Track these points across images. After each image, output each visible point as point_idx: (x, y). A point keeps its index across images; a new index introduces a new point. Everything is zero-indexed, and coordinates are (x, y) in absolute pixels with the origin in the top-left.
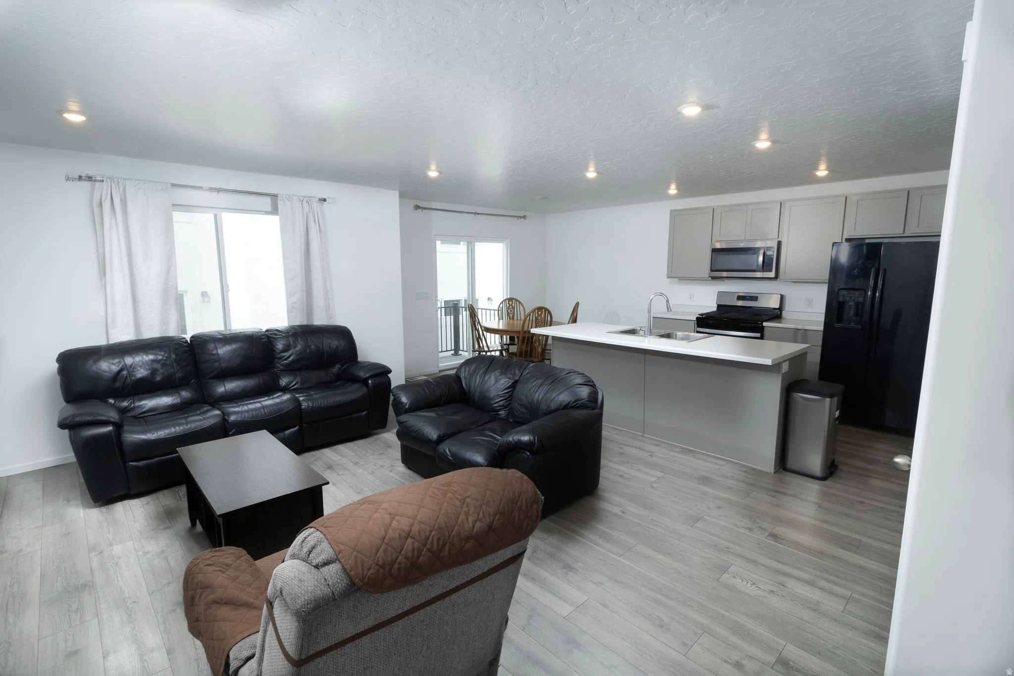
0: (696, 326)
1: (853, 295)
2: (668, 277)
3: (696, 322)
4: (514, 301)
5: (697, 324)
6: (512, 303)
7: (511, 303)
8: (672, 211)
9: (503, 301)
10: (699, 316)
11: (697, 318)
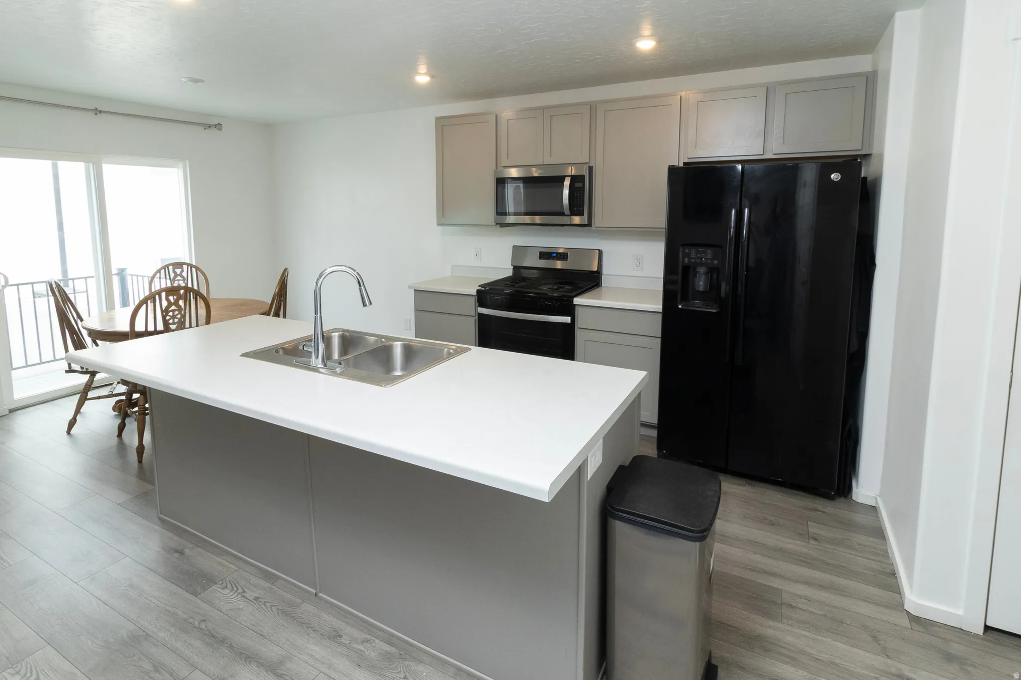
0: (477, 304)
1: (703, 255)
2: (439, 224)
3: (477, 297)
4: (185, 267)
5: (478, 302)
6: (183, 271)
7: (178, 271)
8: (438, 119)
9: (161, 269)
10: (480, 288)
11: (478, 291)
